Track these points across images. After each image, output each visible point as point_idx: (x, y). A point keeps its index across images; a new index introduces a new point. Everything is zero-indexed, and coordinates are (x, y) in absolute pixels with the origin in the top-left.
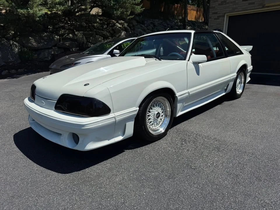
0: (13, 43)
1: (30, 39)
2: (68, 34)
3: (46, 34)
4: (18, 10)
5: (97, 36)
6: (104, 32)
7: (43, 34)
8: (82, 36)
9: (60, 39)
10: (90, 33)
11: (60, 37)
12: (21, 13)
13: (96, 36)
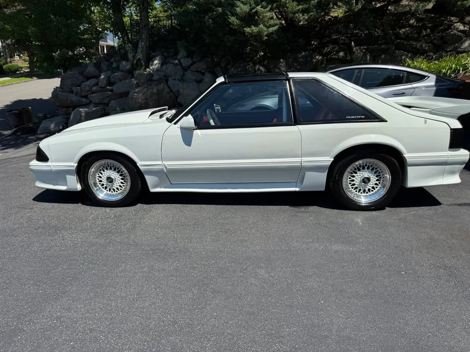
0: (259, 68)
1: (281, 62)
2: (338, 52)
3: (303, 53)
4: (245, 29)
5: (397, 51)
6: (416, 45)
7: (300, 54)
8: (362, 54)
9: (322, 60)
10: (383, 48)
11: (323, 57)
12: (247, 33)
13: (395, 52)
